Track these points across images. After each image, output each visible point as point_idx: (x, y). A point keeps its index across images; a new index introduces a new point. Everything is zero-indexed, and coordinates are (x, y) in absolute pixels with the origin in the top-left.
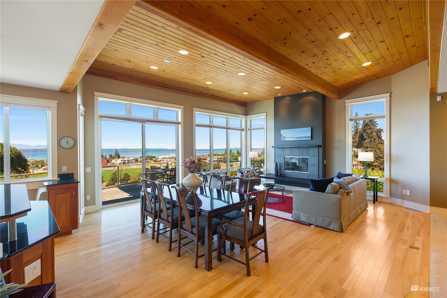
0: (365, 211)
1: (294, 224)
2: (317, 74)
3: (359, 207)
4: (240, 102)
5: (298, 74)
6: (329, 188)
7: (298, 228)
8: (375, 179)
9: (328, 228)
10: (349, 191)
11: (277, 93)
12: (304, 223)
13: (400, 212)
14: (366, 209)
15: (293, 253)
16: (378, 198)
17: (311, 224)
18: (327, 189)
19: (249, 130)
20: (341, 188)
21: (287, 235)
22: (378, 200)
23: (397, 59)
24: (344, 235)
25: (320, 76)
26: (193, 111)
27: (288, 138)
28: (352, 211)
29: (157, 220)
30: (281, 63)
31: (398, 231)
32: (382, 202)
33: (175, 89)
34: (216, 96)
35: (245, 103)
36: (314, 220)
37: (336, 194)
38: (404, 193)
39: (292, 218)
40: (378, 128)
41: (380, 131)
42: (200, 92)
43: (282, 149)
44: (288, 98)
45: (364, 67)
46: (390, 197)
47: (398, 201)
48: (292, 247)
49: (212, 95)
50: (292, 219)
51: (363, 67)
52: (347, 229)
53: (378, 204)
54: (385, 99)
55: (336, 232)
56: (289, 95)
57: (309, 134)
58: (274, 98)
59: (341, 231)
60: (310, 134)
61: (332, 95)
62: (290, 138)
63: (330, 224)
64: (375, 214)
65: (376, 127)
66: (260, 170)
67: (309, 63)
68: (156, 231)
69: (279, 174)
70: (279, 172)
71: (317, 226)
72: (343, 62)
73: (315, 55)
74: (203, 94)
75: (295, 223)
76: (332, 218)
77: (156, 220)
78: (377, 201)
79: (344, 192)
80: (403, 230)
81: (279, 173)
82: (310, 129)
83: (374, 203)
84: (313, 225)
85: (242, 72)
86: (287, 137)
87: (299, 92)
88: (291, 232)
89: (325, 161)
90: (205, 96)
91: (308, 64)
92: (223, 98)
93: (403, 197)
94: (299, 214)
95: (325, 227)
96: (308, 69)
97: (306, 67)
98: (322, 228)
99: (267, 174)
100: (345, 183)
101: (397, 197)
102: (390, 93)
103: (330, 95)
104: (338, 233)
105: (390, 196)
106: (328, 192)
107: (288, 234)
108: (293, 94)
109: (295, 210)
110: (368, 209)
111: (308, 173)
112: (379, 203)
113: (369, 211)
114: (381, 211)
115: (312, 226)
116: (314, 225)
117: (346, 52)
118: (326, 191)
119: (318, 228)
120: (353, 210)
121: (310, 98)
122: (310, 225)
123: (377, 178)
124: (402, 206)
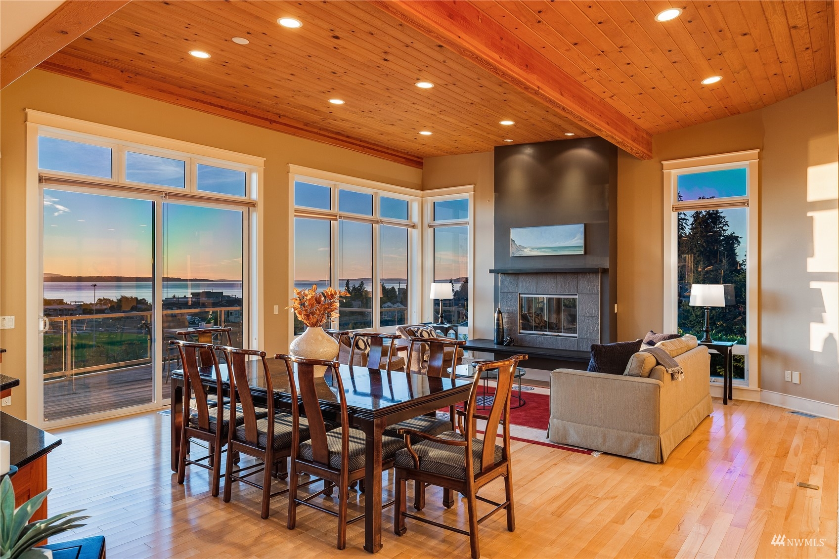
0: (707, 421)
1: (554, 451)
2: (603, 96)
3: (694, 410)
4: (408, 154)
5: (562, 95)
6: (632, 363)
7: (564, 459)
8: (726, 347)
9: (630, 455)
10: (676, 369)
11: (504, 137)
12: (576, 448)
13: (780, 419)
14: (709, 415)
15: (559, 508)
16: (734, 392)
17: (593, 449)
18: (629, 366)
19: (430, 227)
20: (658, 364)
21: (541, 474)
22: (733, 398)
23: (774, 73)
24: (666, 471)
25: (609, 100)
26: (288, 172)
27: (528, 249)
28: (680, 419)
29: (226, 447)
30: (527, 66)
31: (776, 456)
32: (743, 401)
33: (242, 113)
34: (348, 137)
35: (418, 158)
36: (600, 439)
37: (649, 377)
38: (788, 378)
39: (548, 437)
40: (727, 233)
41: (733, 240)
42: (306, 124)
43: (513, 277)
44: (529, 151)
45: (707, 86)
46: (759, 389)
47: (774, 398)
48: (556, 498)
49: (338, 133)
50: (547, 441)
51: (703, 87)
52: (671, 457)
53: (734, 404)
54: (747, 162)
55: (649, 464)
56: (532, 142)
57: (579, 241)
58: (495, 147)
59: (660, 461)
60: (583, 241)
61: (633, 148)
62: (533, 249)
63: (635, 445)
64: (728, 427)
65: (724, 230)
66: (457, 329)
67: (587, 70)
68: (223, 476)
69: (507, 339)
70: (505, 335)
71: (605, 453)
72: (661, 72)
73: (603, 52)
74: (316, 130)
75: (553, 449)
76: (639, 433)
77: (223, 448)
78: (730, 398)
79: (665, 372)
80: (786, 455)
81: (505, 337)
82: (580, 228)
83: (725, 403)
84: (596, 451)
85: (426, 80)
86: (525, 248)
87: (558, 135)
88: (549, 469)
89: (616, 305)
90: (320, 134)
91: (584, 73)
92: (365, 142)
93: (786, 388)
94: (564, 428)
95: (623, 455)
96: (584, 83)
97: (580, 79)
98: (617, 458)
99: (474, 341)
100: (667, 352)
101: (772, 388)
102: (759, 150)
103: (629, 148)
104: (652, 465)
105: (759, 387)
106: (631, 373)
107: (543, 472)
108: (542, 140)
109: (555, 420)
110: (713, 417)
111: (576, 335)
112: (736, 403)
113: (714, 420)
114: (739, 422)
115: (595, 455)
116: (598, 451)
117: (670, 51)
118: (626, 372)
119: (609, 457)
120: (682, 417)
121: (584, 153)
122: (589, 451)
123: (733, 345)
124: (783, 409)
